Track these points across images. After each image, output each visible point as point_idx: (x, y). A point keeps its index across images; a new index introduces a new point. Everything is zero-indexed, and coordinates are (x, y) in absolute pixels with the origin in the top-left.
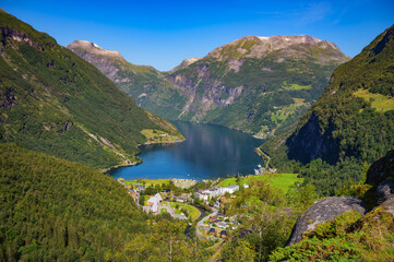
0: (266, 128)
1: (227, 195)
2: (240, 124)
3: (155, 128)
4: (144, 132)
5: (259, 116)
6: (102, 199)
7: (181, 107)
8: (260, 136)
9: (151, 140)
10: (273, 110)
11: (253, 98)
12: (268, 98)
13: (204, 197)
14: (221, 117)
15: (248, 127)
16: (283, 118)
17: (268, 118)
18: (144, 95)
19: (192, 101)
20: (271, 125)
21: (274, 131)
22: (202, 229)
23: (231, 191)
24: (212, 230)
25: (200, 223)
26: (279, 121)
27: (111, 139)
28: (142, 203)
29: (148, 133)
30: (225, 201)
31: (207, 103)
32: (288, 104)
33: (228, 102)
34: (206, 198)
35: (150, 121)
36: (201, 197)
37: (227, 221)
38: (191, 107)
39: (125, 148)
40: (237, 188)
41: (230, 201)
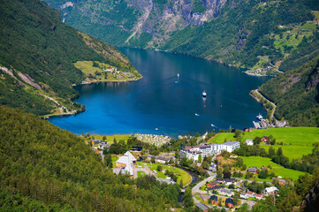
0: (266, 59)
1: (224, 154)
2: (224, 53)
3: (96, 59)
4: (80, 65)
5: (254, 41)
6: (64, 156)
7: (130, 26)
8: (256, 71)
9: (91, 77)
10: (277, 31)
11: (246, 11)
12: (269, 11)
13: (193, 156)
14: (194, 42)
15: (237, 58)
16: (294, 43)
17: (270, 43)
18: (70, 4)
19: (146, 15)
20: (275, 55)
21: (278, 64)
22: (200, 196)
23: (230, 149)
24: (213, 198)
25: (195, 190)
26: (288, 49)
27: (34, 75)
28: (109, 163)
29: (86, 67)
30: (224, 162)
31: (172, 20)
32: (303, 21)
33: (204, 19)
34: (196, 158)
35: (87, 48)
36: (189, 156)
37: (231, 187)
38: (145, 26)
39: (56, 89)
40: (237, 145)
41: (229, 162)
